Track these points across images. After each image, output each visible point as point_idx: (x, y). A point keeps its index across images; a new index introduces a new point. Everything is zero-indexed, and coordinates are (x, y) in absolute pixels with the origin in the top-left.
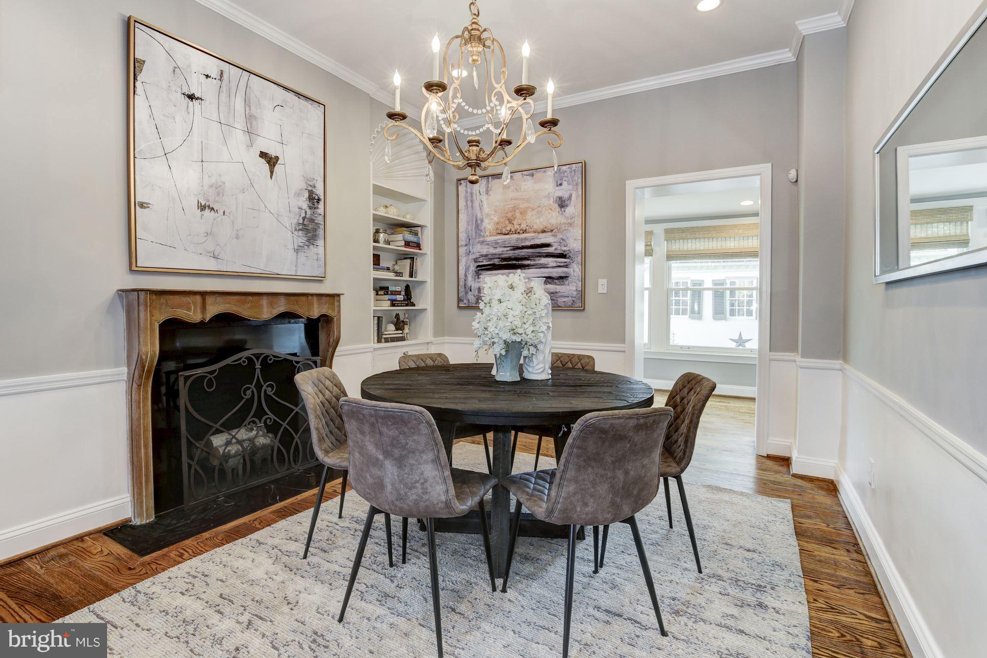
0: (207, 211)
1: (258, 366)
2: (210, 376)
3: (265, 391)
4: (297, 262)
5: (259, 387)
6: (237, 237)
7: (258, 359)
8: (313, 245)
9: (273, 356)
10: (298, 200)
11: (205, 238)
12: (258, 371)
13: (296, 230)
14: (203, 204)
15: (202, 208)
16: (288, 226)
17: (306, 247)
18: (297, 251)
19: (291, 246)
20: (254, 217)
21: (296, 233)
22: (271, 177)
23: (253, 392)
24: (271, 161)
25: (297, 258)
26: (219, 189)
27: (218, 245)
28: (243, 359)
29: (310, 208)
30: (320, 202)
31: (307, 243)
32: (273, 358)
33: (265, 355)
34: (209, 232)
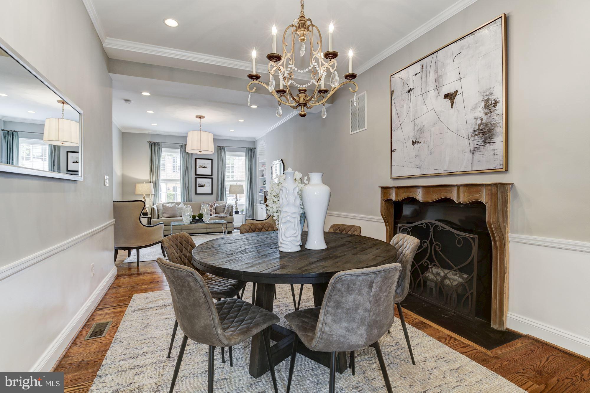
0: (416, 144)
1: (431, 231)
2: (409, 229)
3: (435, 247)
4: (473, 161)
5: (431, 243)
6: (431, 154)
7: (432, 226)
8: (489, 143)
9: (441, 226)
10: (474, 113)
11: (415, 159)
12: (431, 234)
13: (472, 136)
14: (414, 141)
15: (414, 143)
16: (465, 136)
17: (482, 147)
18: (473, 152)
19: (467, 150)
20: (441, 139)
21: (472, 138)
22: (452, 107)
23: (427, 245)
24: (451, 97)
25: (473, 157)
26: (421, 131)
27: (421, 161)
28: (424, 224)
29: (486, 114)
30: (498, 104)
31: (483, 144)
32: (441, 228)
33: (436, 225)
34: (417, 155)
